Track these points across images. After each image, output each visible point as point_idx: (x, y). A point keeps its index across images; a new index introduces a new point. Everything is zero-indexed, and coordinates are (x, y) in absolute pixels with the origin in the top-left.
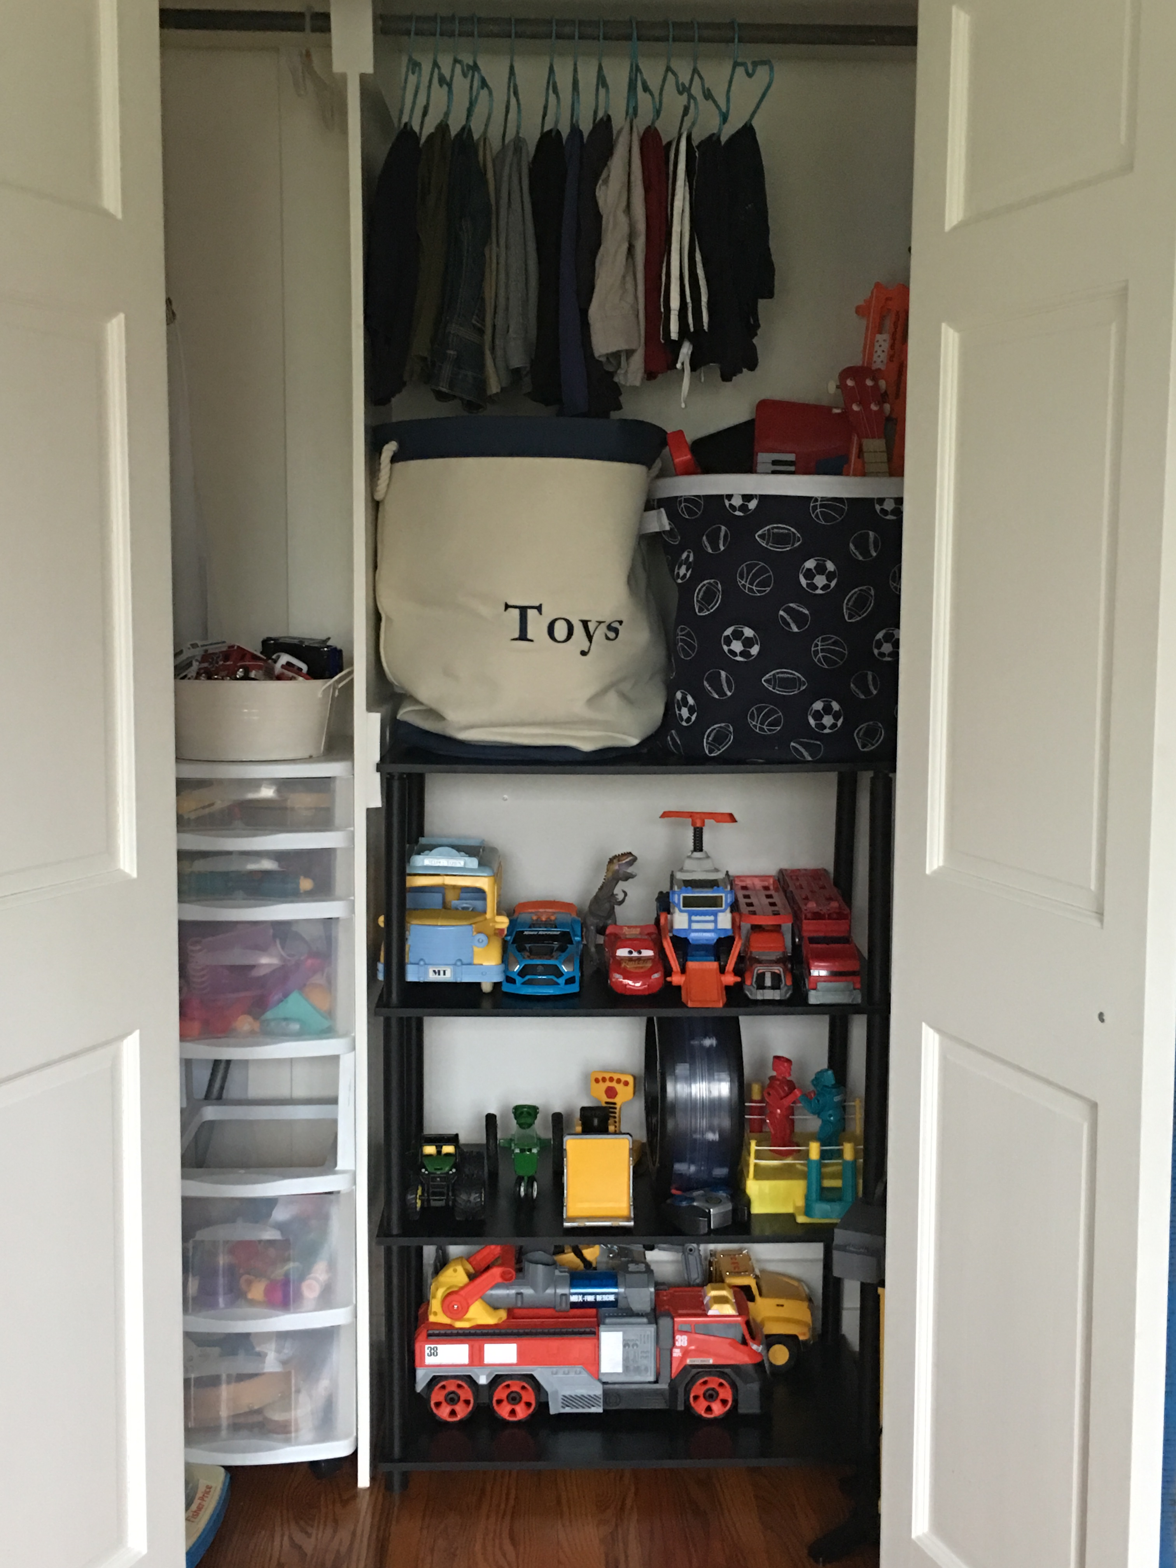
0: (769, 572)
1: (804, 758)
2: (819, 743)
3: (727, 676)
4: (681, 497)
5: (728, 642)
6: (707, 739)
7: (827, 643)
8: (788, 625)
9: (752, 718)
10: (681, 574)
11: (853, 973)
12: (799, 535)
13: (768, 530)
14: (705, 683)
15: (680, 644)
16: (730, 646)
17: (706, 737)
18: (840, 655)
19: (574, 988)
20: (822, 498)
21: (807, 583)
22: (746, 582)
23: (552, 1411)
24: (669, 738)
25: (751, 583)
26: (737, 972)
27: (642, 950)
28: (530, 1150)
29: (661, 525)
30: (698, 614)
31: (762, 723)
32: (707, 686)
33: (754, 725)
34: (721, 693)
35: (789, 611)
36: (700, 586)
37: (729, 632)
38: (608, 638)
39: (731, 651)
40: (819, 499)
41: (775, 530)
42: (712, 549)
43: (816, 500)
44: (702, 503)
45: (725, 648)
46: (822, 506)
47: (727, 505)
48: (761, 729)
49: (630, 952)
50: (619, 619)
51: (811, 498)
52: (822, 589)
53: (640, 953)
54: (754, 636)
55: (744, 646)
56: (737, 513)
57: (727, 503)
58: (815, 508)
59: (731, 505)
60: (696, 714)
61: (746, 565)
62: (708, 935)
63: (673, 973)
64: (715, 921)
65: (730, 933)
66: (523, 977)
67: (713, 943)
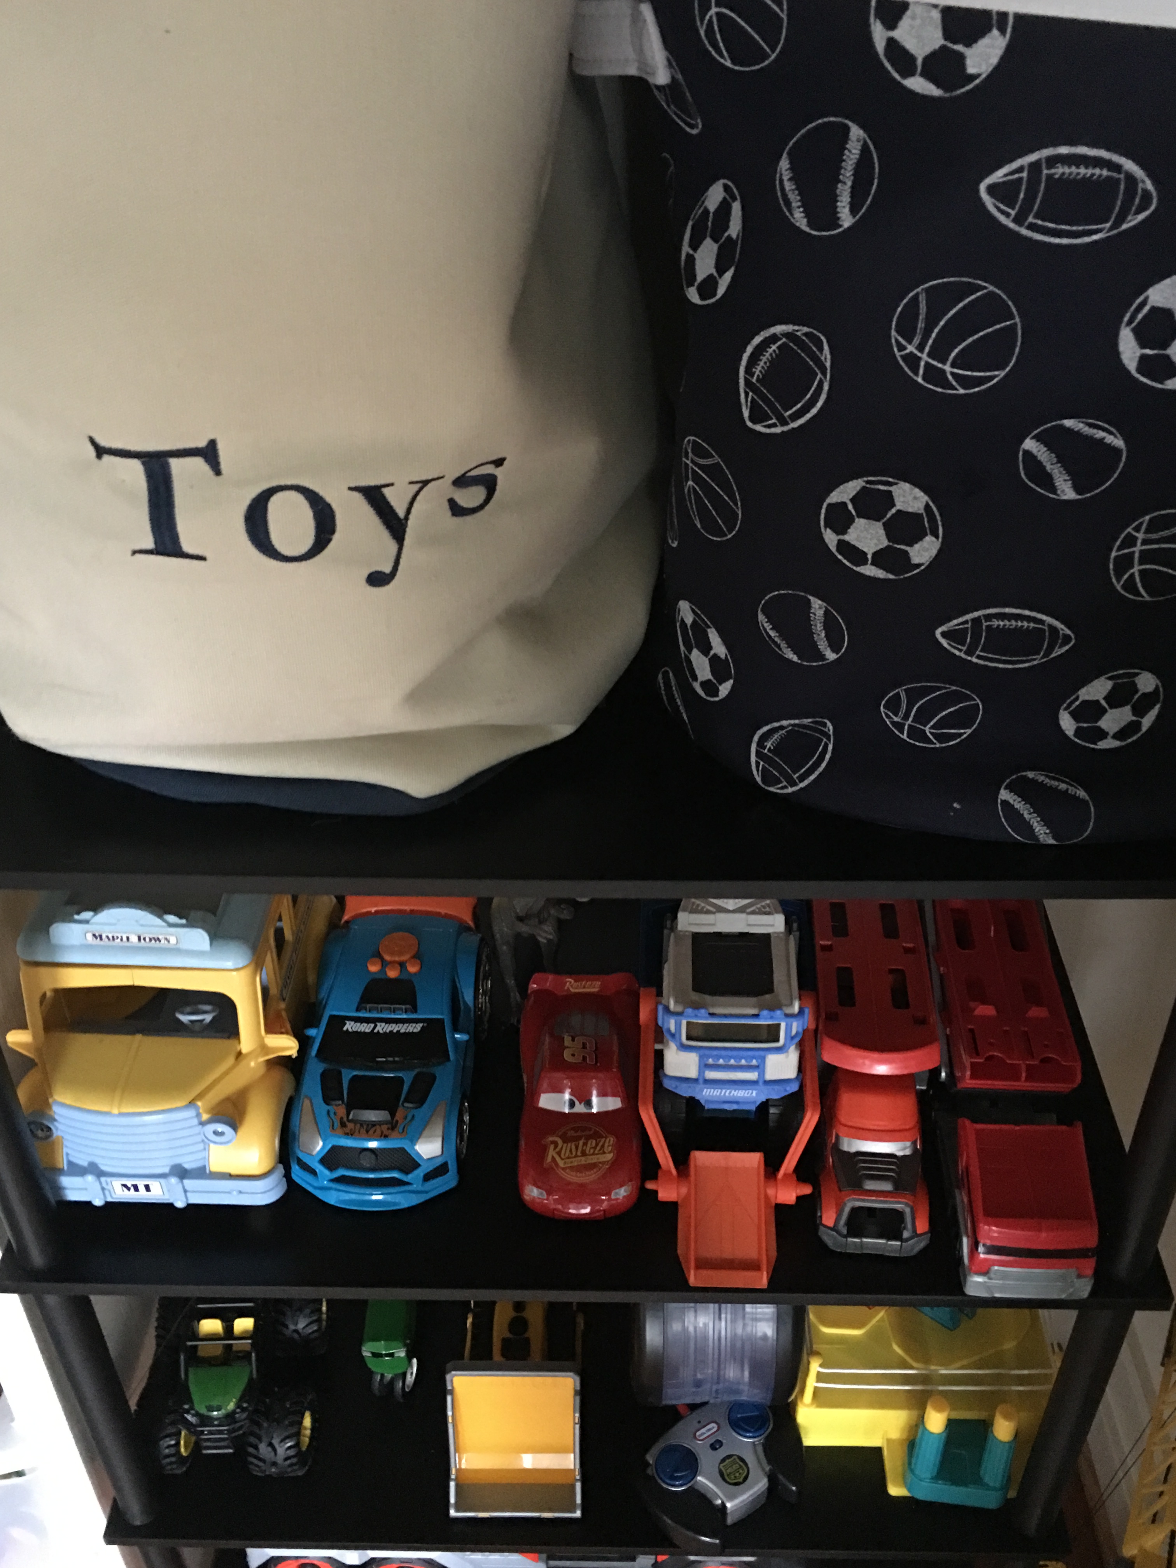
0: (1013, 318)
6: (761, 744)
7: (1165, 533)
8: (1047, 481)
11: (1081, 1254)
12: (1149, 185)
13: (1035, 167)
14: (761, 617)
15: (690, 483)
16: (844, 532)
19: (448, 1181)
21: (1143, 359)
22: (921, 348)
24: (660, 676)
29: (643, 63)
30: (749, 424)
32: (768, 627)
33: (894, 724)
36: (757, 340)
38: (456, 510)
41: (1060, 170)
42: (808, 214)
44: (784, 16)
45: (831, 538)
47: (880, 45)
50: (494, 458)
54: (927, 507)
56: (918, 84)
60: (731, 681)
61: (927, 290)
62: (740, 1094)
63: (660, 1174)
64: (760, 1067)
65: (794, 1088)
66: (331, 1169)
67: (753, 1108)
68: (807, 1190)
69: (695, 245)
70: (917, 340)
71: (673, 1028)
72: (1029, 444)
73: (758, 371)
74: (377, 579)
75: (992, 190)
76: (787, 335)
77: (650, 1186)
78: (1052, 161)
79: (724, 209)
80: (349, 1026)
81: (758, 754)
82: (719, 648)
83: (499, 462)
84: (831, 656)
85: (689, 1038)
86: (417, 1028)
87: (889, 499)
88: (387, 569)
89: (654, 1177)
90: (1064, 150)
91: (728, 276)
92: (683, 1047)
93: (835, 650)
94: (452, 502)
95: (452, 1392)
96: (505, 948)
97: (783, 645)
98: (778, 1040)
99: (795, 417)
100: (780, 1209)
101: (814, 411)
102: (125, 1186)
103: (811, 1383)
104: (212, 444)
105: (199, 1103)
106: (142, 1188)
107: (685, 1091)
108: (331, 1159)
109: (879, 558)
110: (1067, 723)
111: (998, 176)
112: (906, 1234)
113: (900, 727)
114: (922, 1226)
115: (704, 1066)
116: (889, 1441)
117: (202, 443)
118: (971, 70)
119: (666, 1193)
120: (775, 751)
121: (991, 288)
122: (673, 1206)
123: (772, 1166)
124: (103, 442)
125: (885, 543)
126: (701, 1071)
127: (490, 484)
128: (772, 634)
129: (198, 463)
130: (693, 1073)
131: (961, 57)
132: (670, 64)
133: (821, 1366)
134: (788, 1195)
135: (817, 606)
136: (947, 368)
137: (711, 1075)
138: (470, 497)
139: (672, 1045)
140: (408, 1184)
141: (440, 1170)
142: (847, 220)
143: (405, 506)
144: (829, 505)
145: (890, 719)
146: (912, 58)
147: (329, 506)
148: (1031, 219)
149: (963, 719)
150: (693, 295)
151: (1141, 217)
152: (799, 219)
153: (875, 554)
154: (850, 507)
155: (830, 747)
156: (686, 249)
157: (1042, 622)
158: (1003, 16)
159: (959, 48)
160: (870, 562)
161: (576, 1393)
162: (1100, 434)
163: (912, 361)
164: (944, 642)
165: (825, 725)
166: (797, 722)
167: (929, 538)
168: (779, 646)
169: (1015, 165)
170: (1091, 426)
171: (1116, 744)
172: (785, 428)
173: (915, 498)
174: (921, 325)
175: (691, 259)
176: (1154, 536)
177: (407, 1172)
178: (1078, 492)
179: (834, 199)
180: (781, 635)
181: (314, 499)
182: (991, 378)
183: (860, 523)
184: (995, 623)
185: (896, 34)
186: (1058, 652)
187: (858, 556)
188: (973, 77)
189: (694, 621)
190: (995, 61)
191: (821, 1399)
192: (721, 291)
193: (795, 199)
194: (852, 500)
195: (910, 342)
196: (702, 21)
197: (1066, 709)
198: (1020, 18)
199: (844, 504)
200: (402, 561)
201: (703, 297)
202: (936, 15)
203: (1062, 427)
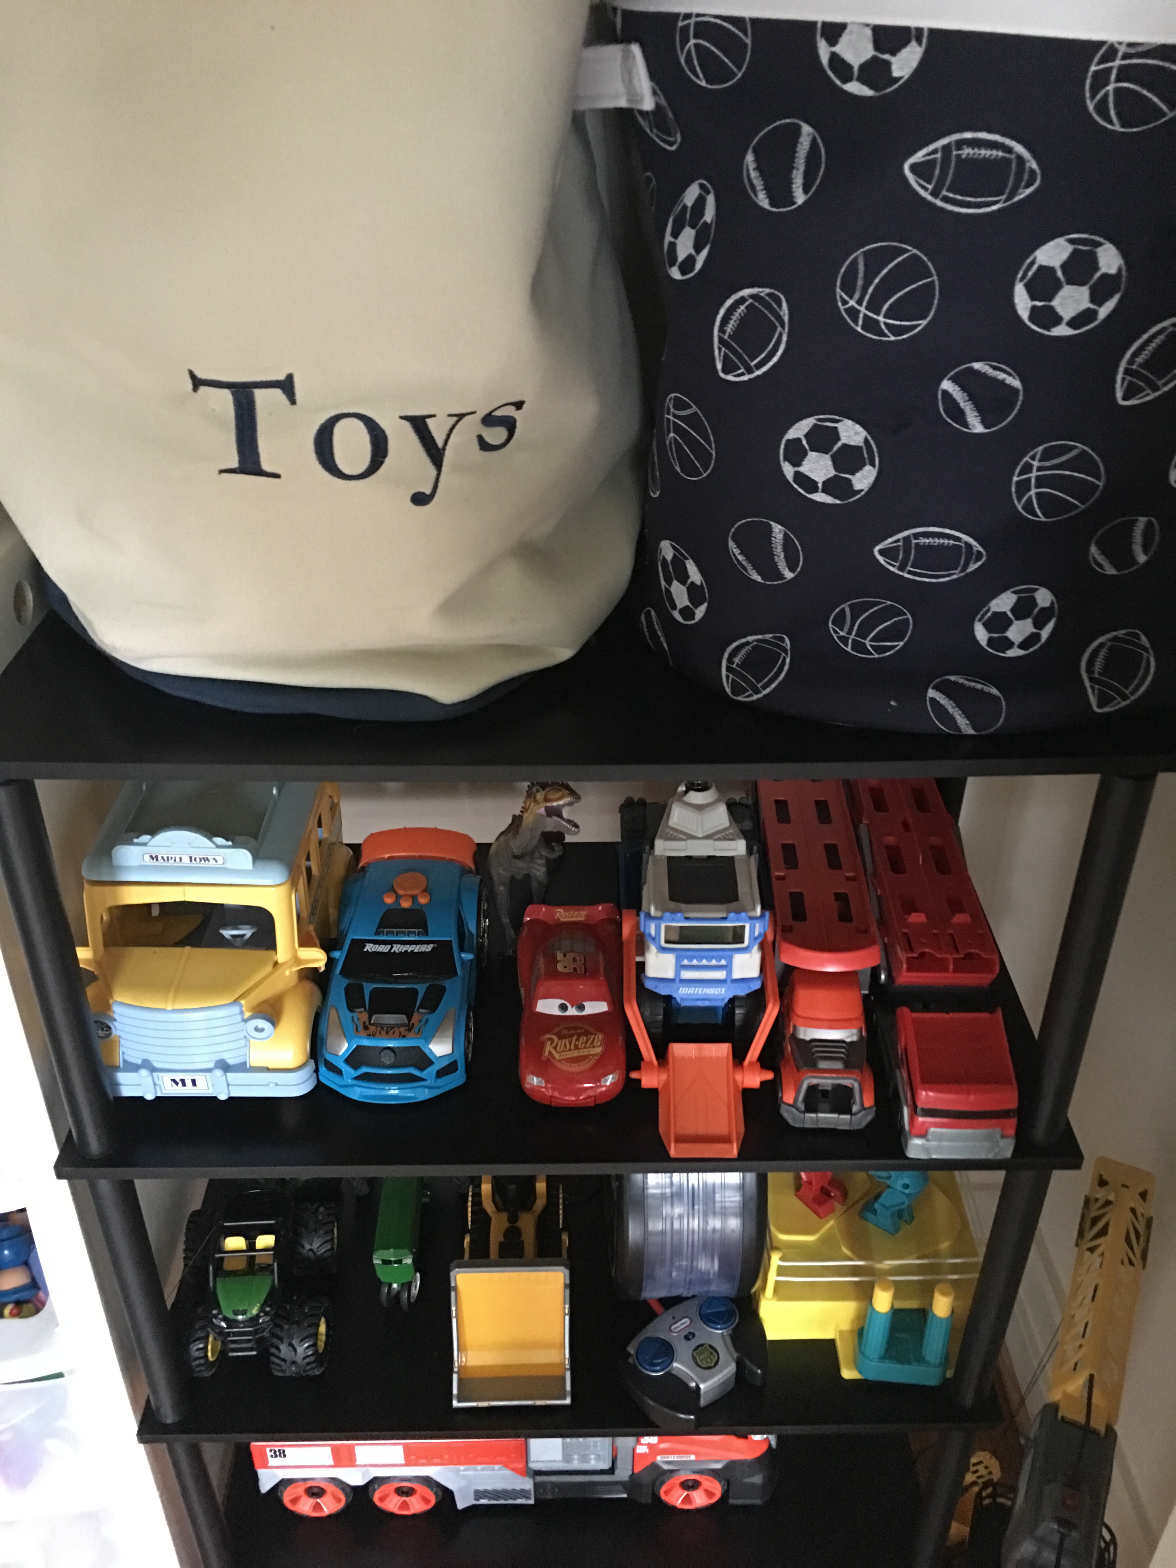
0: (931, 276)
1: (958, 728)
2: (994, 691)
3: (786, 536)
4: (688, 16)
5: (796, 454)
6: (730, 660)
9: (839, 621)
10: (681, 256)
11: (1004, 1115)
12: (1034, 166)
13: (946, 149)
14: (731, 544)
15: (672, 435)
17: (726, 655)
18: (1081, 490)
19: (455, 1082)
20: (1130, 45)
21: (1034, 309)
22: (859, 303)
23: (461, 1505)
24: (643, 617)
25: (874, 306)
26: (767, 1060)
27: (585, 1003)
29: (632, 94)
30: (722, 375)
31: (863, 632)
32: (737, 551)
33: (840, 638)
34: (770, 570)
35: (967, 380)
36: (729, 303)
37: (799, 430)
38: (484, 446)
39: (802, 479)
40: (1122, 50)
41: (967, 151)
43: (1111, 51)
44: (748, 41)
45: (788, 470)
46: (1124, 74)
47: (825, 59)
48: (859, 647)
49: (563, 1007)
51: (1098, 44)
52: (1072, 324)
53: (581, 1008)
54: (866, 441)
55: (836, 468)
56: (854, 88)
57: (824, 50)
58: (1101, 79)
59: (835, 59)
60: (706, 605)
62: (711, 991)
63: (642, 1064)
64: (728, 968)
65: (757, 986)
66: (355, 1067)
67: (722, 1004)
68: (769, 1076)
69: (676, 234)
70: (857, 296)
71: (653, 933)
72: (947, 385)
73: (729, 329)
74: (420, 499)
75: (914, 168)
76: (753, 296)
77: (634, 1075)
78: (960, 144)
79: (700, 202)
80: (369, 947)
81: (729, 669)
82: (695, 575)
83: (519, 405)
84: (789, 575)
85: (667, 942)
86: (428, 948)
87: (835, 435)
88: (428, 491)
89: (638, 1068)
90: (968, 135)
91: (705, 253)
92: (663, 950)
93: (792, 570)
94: (480, 438)
95: (455, 1288)
96: (502, 888)
97: (749, 567)
98: (743, 942)
99: (759, 366)
100: (747, 1093)
101: (775, 359)
102: (174, 1081)
103: (773, 1277)
104: (290, 377)
105: (243, 1002)
106: (189, 1083)
107: (663, 991)
108: (355, 1058)
109: (829, 486)
110: (981, 634)
111: (919, 156)
112: (855, 1108)
113: (844, 640)
114: (869, 1101)
115: (680, 967)
116: (841, 1332)
117: (281, 377)
118: (896, 73)
119: (649, 1079)
120: (743, 665)
121: (915, 251)
122: (654, 1092)
123: (739, 1056)
124: (201, 375)
125: (832, 473)
126: (677, 972)
127: (510, 425)
128: (740, 558)
129: (278, 394)
130: (670, 975)
131: (888, 64)
132: (655, 93)
133: (782, 1259)
134: (754, 1079)
135: (778, 530)
136: (881, 318)
137: (686, 975)
138: (495, 435)
139: (653, 949)
140: (423, 1080)
141: (450, 1069)
142: (800, 198)
143: (444, 437)
144: (788, 441)
145: (836, 633)
146: (850, 67)
147: (383, 432)
148: (944, 193)
149: (895, 633)
150: (675, 273)
151: (1028, 191)
152: (763, 201)
153: (824, 483)
154: (804, 442)
155: (788, 660)
156: (668, 238)
157: (958, 539)
158: (919, 31)
159: (886, 57)
160: (820, 490)
161: (566, 1286)
162: (1001, 376)
163: (853, 313)
164: (881, 559)
165: (782, 640)
166: (760, 637)
167: (868, 468)
168: (745, 569)
169: (931, 147)
170: (995, 368)
171: (1021, 652)
172: (752, 376)
173: (857, 433)
174: (860, 282)
175: (673, 246)
176: (1047, 464)
177: (422, 1069)
178: (986, 427)
179: (789, 183)
180: (748, 559)
181: (371, 424)
182: (916, 326)
183: (812, 455)
184: (923, 541)
185: (837, 49)
186: (973, 567)
187: (810, 484)
188: (898, 79)
189: (675, 556)
190: (914, 64)
191: (783, 1292)
192: (699, 266)
193: (758, 184)
194: (806, 436)
195: (851, 297)
196: (682, 49)
197: (980, 620)
198: (932, 31)
199: (799, 440)
200: (440, 485)
201: (683, 273)
202: (869, 32)
203: (972, 370)
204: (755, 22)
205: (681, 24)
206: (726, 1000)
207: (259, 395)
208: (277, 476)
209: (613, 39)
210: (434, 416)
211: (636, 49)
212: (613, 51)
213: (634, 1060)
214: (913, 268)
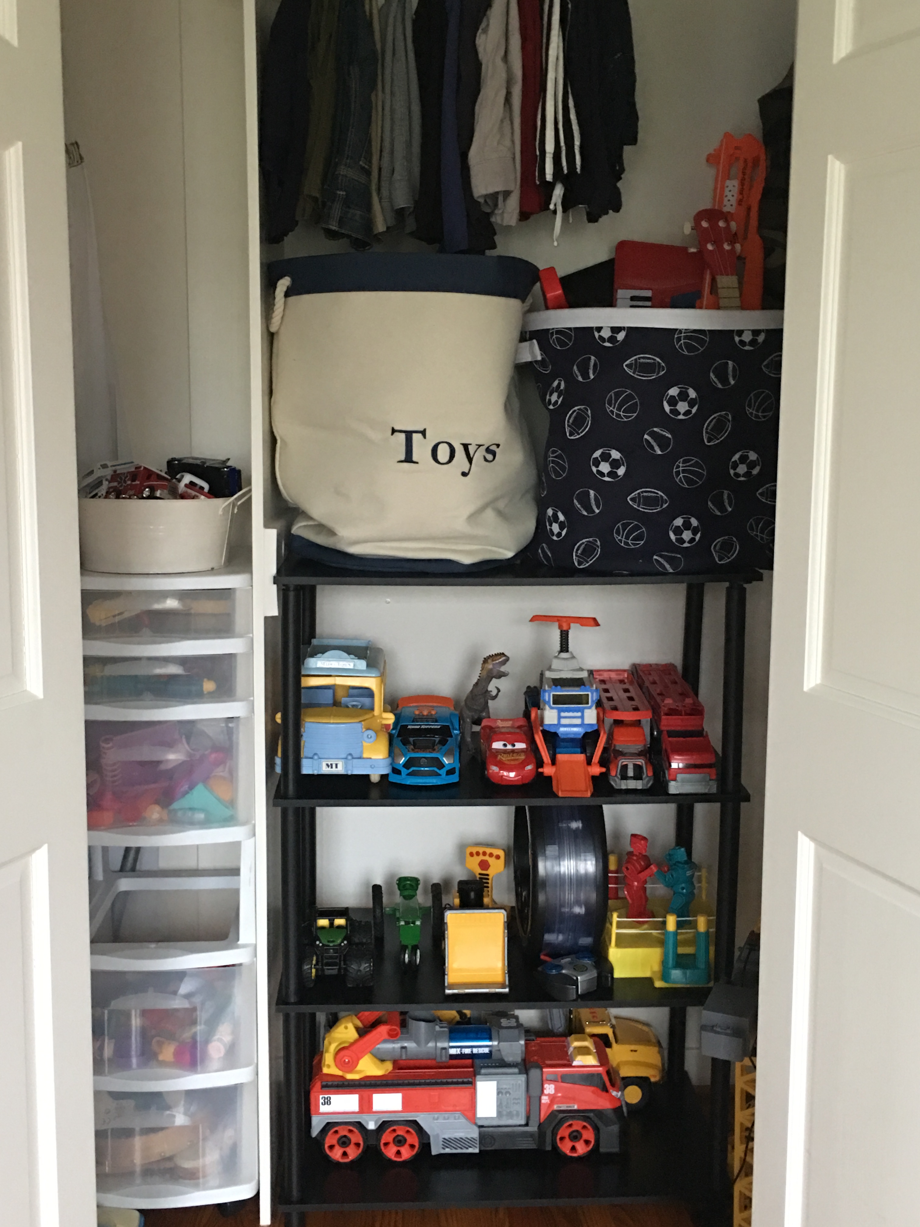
1: (666, 570)
2: (679, 556)
3: (595, 495)
4: (553, 329)
5: (597, 463)
7: (688, 464)
8: (652, 448)
9: (618, 533)
10: (553, 401)
11: (710, 766)
16: (598, 467)
17: (575, 550)
18: (699, 475)
19: (455, 778)
20: (686, 330)
23: (434, 1152)
25: (619, 409)
26: (603, 762)
27: (515, 743)
28: (414, 923)
31: (627, 538)
34: (589, 509)
35: (653, 435)
37: (597, 454)
38: (486, 460)
39: (599, 472)
40: (683, 331)
43: (680, 331)
45: (594, 469)
46: (686, 338)
48: (626, 544)
49: (505, 745)
50: (497, 443)
51: (676, 330)
52: (684, 414)
53: (514, 746)
55: (611, 468)
57: (597, 335)
58: (679, 339)
59: (600, 337)
61: (614, 393)
62: (575, 729)
63: (544, 765)
64: (582, 717)
65: (596, 728)
66: (408, 769)
67: (580, 736)
68: (604, 770)
69: (551, 395)
70: (613, 406)
71: (547, 699)
72: (646, 436)
73: (571, 421)
74: (464, 474)
75: (626, 366)
76: (578, 409)
77: (540, 770)
78: (639, 358)
79: (559, 385)
81: (576, 556)
82: (561, 517)
84: (597, 511)
85: (554, 704)
87: (610, 456)
88: (467, 471)
89: (542, 766)
90: (642, 356)
91: (561, 398)
92: (552, 708)
93: (598, 509)
95: (446, 923)
97: (582, 509)
98: (588, 703)
99: (581, 432)
100: (594, 778)
101: (587, 429)
102: (327, 765)
103: (614, 931)
104: (425, 430)
105: (363, 723)
106: (334, 766)
107: (552, 730)
108: (407, 765)
109: (610, 474)
110: (673, 537)
111: (628, 362)
112: (644, 776)
113: (621, 541)
114: (651, 774)
115: (560, 717)
116: (654, 972)
117: (422, 429)
118: (618, 339)
119: (548, 770)
120: (581, 554)
121: (630, 391)
122: (550, 778)
123: (589, 762)
124: (396, 428)
125: (610, 469)
126: (559, 720)
127: (494, 454)
128: (579, 506)
129: (420, 435)
130: (555, 722)
131: (616, 337)
132: (542, 355)
134: (596, 770)
135: (592, 493)
136: (621, 413)
137: (563, 722)
138: (490, 457)
139: (547, 707)
140: (440, 775)
141: (451, 772)
142: (592, 377)
143: (474, 452)
144: (593, 458)
145: (617, 538)
146: (605, 339)
147: (454, 448)
148: (637, 373)
151: (663, 372)
152: (580, 379)
153: (607, 474)
154: (599, 459)
155: (599, 550)
157: (657, 493)
158: (624, 328)
159: (615, 335)
161: (505, 922)
162: (664, 433)
163: (612, 412)
164: (630, 502)
165: (596, 541)
166: (587, 540)
167: (622, 467)
168: (580, 510)
169: (631, 359)
170: (662, 430)
171: (689, 545)
172: (580, 436)
173: (617, 455)
174: (613, 402)
176: (684, 465)
177: (440, 769)
178: (662, 452)
179: (588, 373)
180: (582, 507)
181: (450, 445)
182: (632, 416)
183: (602, 463)
184: (645, 494)
185: (600, 334)
186: (665, 506)
187: (602, 474)
188: (619, 341)
189: (553, 513)
190: (623, 337)
191: (621, 941)
192: (559, 403)
193: (578, 374)
194: (600, 456)
195: (611, 406)
196: (551, 338)
197: (671, 530)
198: (628, 328)
199: (597, 458)
200: (471, 470)
202: (609, 329)
203: (654, 431)
204: (576, 329)
205: (551, 331)
206: (582, 735)
207: (414, 435)
208: (417, 463)
209: (526, 340)
210: (471, 444)
211: (535, 341)
212: (527, 344)
213: (540, 763)
214: (629, 397)
